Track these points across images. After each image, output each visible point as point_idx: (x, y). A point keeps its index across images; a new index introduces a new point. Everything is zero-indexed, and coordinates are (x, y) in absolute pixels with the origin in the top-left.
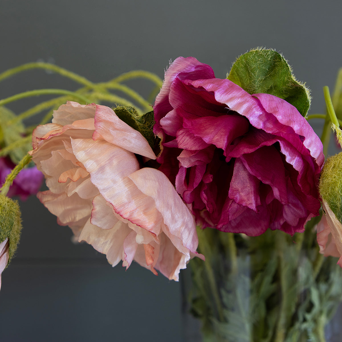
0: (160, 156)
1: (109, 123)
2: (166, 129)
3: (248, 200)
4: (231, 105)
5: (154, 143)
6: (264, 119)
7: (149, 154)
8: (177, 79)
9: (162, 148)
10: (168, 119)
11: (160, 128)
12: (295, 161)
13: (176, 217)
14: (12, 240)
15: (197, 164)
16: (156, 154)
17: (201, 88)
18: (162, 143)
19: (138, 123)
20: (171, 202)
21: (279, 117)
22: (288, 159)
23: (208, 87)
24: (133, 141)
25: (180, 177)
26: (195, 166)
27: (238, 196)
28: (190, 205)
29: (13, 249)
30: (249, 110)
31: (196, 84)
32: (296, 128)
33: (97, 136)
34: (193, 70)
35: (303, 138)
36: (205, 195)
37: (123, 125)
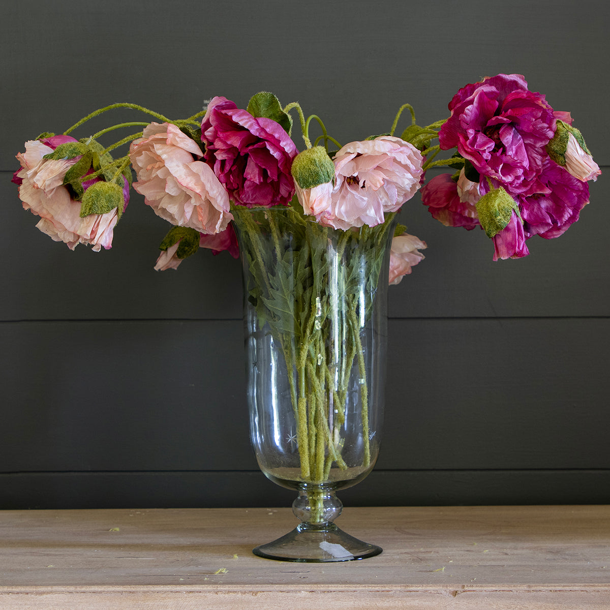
0: (205, 154)
1: (176, 134)
2: (209, 138)
3: (254, 178)
4: (241, 123)
5: (202, 146)
6: (260, 131)
7: (199, 153)
8: (214, 109)
9: (206, 149)
10: (209, 132)
11: (205, 137)
12: (276, 154)
13: (214, 187)
14: (120, 209)
15: (226, 158)
16: (204, 153)
17: (226, 114)
18: (207, 146)
19: (193, 135)
20: (211, 179)
21: (268, 130)
22: (272, 152)
23: (230, 113)
24: (189, 145)
25: (217, 166)
26: (225, 160)
27: (249, 176)
28: (224, 184)
29: (120, 214)
30: (252, 125)
31: (224, 112)
32: (276, 136)
33: (169, 142)
34: (224, 104)
35: (279, 141)
36: (232, 177)
37: (183, 135)
